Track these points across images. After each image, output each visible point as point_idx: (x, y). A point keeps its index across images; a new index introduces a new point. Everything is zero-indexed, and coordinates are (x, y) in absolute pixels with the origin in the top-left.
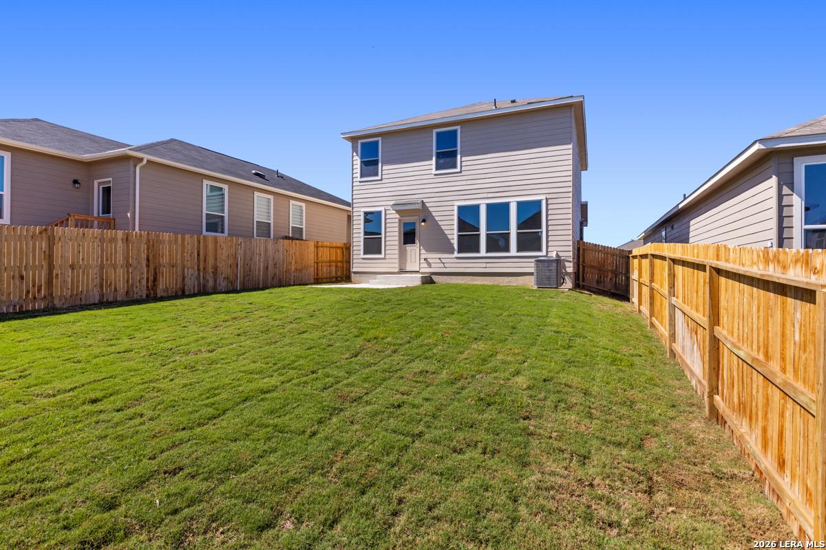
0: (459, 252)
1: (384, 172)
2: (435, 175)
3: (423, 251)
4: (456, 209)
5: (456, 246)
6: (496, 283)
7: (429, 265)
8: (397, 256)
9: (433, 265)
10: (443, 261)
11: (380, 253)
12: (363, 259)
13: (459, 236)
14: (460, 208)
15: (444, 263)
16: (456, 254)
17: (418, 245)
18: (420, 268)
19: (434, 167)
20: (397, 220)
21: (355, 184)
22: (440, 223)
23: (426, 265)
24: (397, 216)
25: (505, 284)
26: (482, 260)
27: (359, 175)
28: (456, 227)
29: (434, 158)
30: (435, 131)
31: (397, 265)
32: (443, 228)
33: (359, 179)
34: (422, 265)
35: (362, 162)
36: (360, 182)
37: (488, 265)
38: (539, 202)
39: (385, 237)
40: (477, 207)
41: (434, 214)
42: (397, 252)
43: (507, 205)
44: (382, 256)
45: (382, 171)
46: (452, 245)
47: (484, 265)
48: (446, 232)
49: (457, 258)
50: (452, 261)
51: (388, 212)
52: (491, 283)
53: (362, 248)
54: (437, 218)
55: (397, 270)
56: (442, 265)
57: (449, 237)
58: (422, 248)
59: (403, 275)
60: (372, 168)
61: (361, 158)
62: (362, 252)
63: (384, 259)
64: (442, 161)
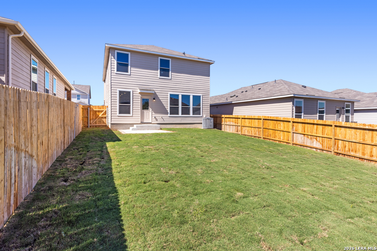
0: (170, 114)
1: (132, 71)
2: (159, 78)
3: (153, 113)
4: (169, 95)
5: (169, 111)
6: (185, 127)
7: (157, 120)
8: (140, 115)
9: (158, 120)
10: (163, 118)
11: (129, 113)
12: (118, 116)
13: (170, 107)
14: (171, 95)
15: (163, 119)
16: (169, 115)
17: (151, 111)
18: (152, 121)
19: (159, 74)
20: (140, 97)
21: (112, 74)
22: (162, 101)
23: (155, 120)
24: (140, 95)
25: (188, 128)
26: (180, 118)
27: (116, 69)
28: (169, 103)
29: (159, 70)
30: (160, 58)
31: (140, 120)
32: (163, 103)
33: (115, 72)
34: (153, 120)
35: (118, 63)
36: (116, 74)
37: (182, 120)
38: (200, 97)
39: (133, 105)
40: (178, 95)
41: (159, 96)
42: (140, 113)
43: (189, 96)
44: (131, 115)
45: (131, 70)
46: (167, 111)
47: (181, 120)
48: (165, 105)
49: (169, 117)
50: (167, 118)
51: (134, 92)
52: (183, 127)
53: (118, 110)
54: (160, 98)
55: (140, 122)
56: (162, 120)
57: (166, 107)
58: (153, 112)
59: (143, 125)
60: (124, 67)
61: (118, 60)
62: (118, 112)
63: (132, 116)
64: (162, 72)
